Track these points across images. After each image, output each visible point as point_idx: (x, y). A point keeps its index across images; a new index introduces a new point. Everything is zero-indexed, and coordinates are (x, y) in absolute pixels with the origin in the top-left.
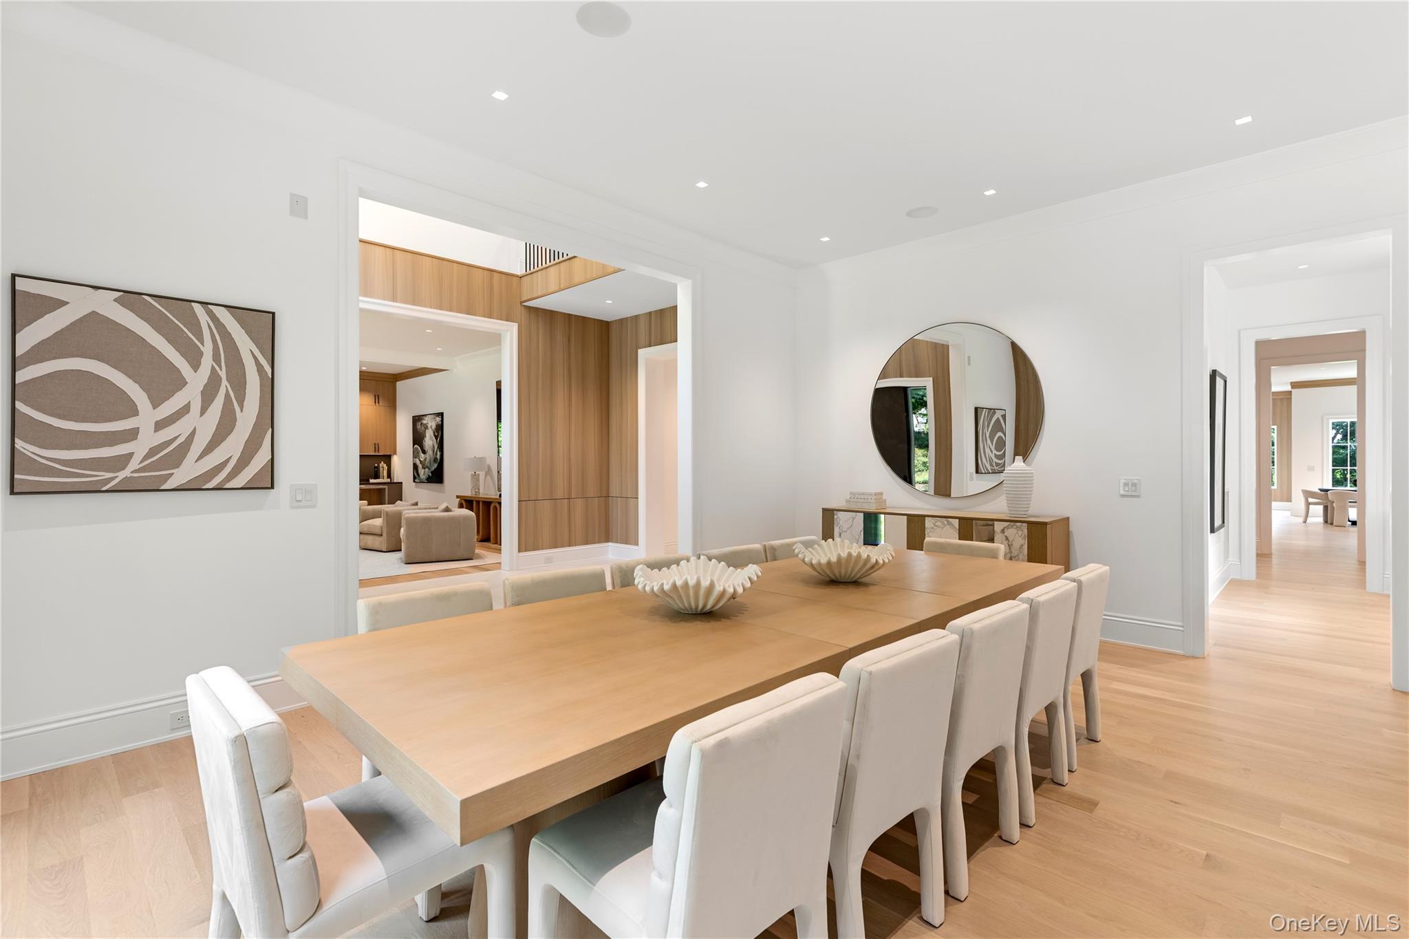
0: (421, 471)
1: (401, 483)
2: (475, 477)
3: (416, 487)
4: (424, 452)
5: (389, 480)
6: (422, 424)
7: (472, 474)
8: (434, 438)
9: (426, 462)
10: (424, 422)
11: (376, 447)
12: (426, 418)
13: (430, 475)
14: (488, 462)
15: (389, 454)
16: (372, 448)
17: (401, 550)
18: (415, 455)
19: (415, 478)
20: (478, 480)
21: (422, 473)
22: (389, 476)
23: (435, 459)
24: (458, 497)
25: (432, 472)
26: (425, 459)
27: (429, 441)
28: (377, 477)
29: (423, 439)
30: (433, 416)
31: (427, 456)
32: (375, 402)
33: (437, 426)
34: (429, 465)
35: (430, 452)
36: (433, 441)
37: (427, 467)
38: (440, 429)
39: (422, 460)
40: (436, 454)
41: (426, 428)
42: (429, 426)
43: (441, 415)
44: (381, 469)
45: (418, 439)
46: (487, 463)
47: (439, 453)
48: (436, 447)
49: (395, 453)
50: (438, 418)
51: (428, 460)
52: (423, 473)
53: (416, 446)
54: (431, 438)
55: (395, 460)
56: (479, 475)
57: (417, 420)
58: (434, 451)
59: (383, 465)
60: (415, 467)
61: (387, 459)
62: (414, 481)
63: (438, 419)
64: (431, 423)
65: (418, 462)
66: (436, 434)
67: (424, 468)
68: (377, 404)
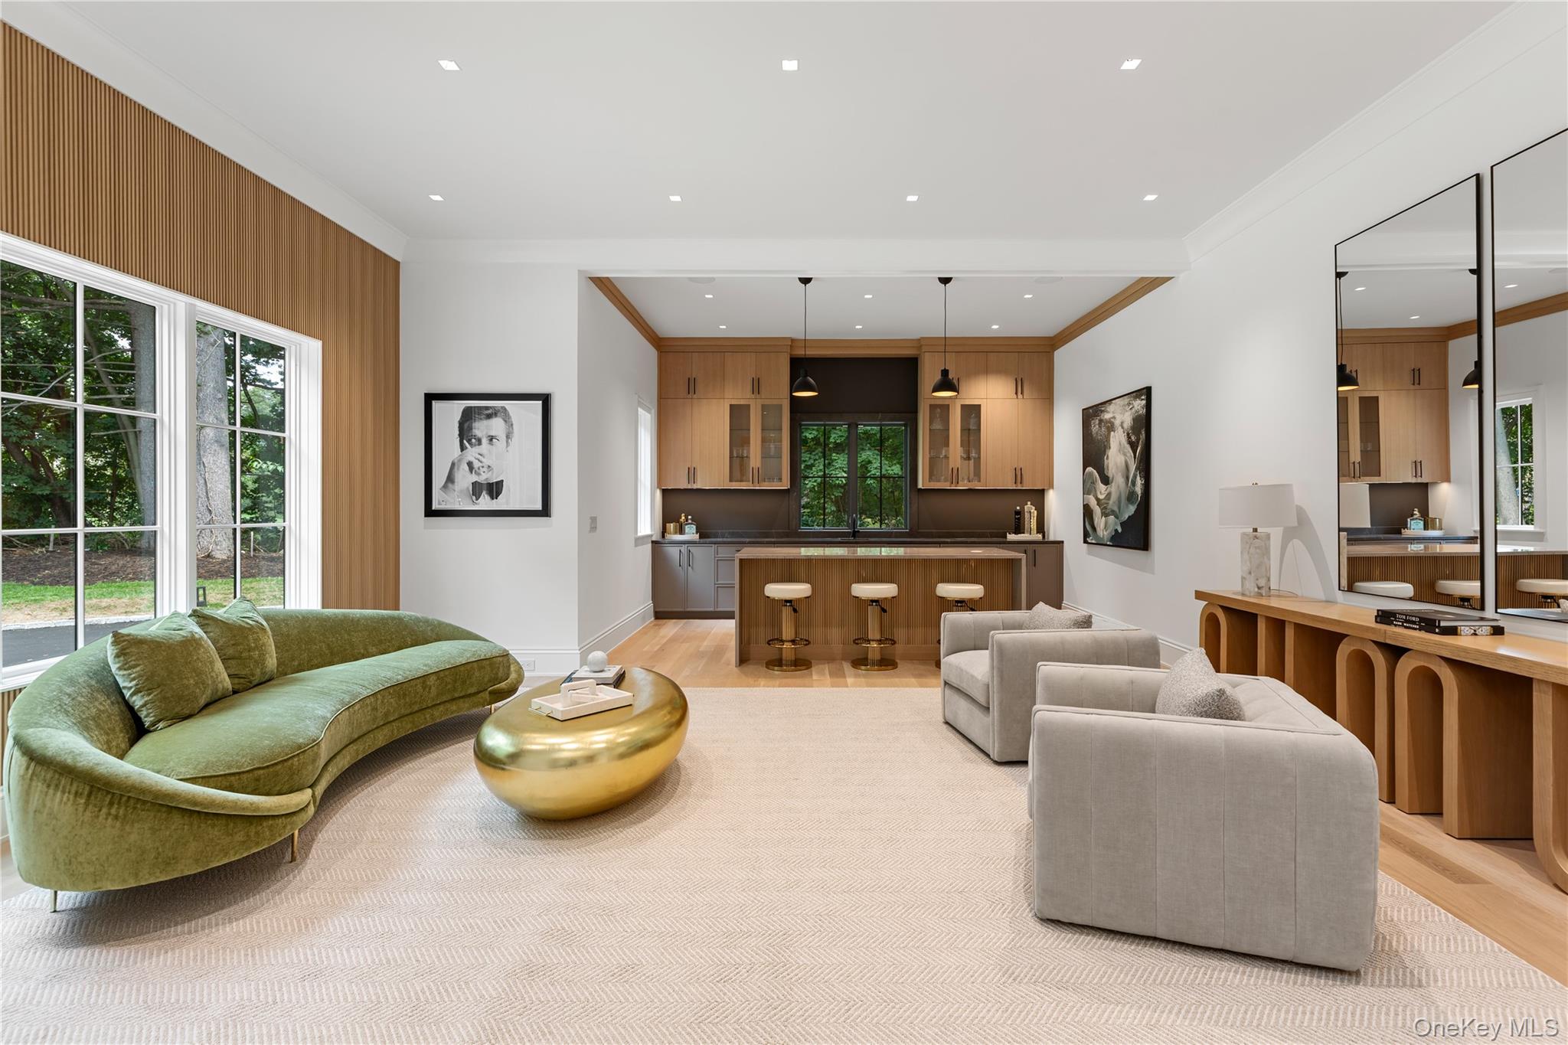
0: (1100, 521)
1: (1063, 542)
2: (1255, 540)
3: (1089, 553)
4: (1106, 481)
5: (1040, 536)
6: (1101, 421)
7: (1244, 535)
8: (1128, 447)
9: (1111, 502)
10: (1107, 416)
11: (1018, 475)
12: (1111, 408)
13: (1120, 530)
14: (1299, 498)
15: (1040, 488)
16: (1010, 477)
17: (1025, 763)
18: (1088, 488)
19: (1086, 535)
20: (1266, 551)
21: (1102, 525)
22: (1041, 528)
23: (1131, 497)
24: (1200, 595)
25: (1122, 524)
26: (1109, 495)
27: (1118, 455)
28: (1019, 530)
29: (1104, 452)
30: (1126, 400)
31: (1113, 488)
32: (1016, 393)
33: (1136, 420)
34: (1116, 509)
35: (1119, 481)
36: (1125, 455)
37: (1113, 512)
38: (1143, 424)
39: (1101, 497)
40: (1134, 483)
41: (1111, 427)
42: (1117, 423)
43: (1147, 392)
44: (1027, 516)
45: (1093, 455)
46: (1297, 502)
47: (1139, 482)
48: (1133, 467)
49: (1051, 486)
50: (1138, 402)
51: (1114, 497)
52: (1105, 526)
53: (1090, 469)
54: (1121, 450)
55: (1051, 497)
56: (1268, 536)
57: (1091, 414)
58: (1127, 478)
59: (1030, 508)
60: (1088, 512)
61: (1038, 496)
62: (1085, 542)
63: (1139, 404)
64: (1122, 416)
65: (1093, 503)
66: (1133, 438)
67: (1105, 514)
68: (1020, 396)
